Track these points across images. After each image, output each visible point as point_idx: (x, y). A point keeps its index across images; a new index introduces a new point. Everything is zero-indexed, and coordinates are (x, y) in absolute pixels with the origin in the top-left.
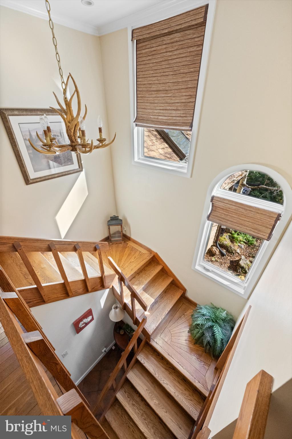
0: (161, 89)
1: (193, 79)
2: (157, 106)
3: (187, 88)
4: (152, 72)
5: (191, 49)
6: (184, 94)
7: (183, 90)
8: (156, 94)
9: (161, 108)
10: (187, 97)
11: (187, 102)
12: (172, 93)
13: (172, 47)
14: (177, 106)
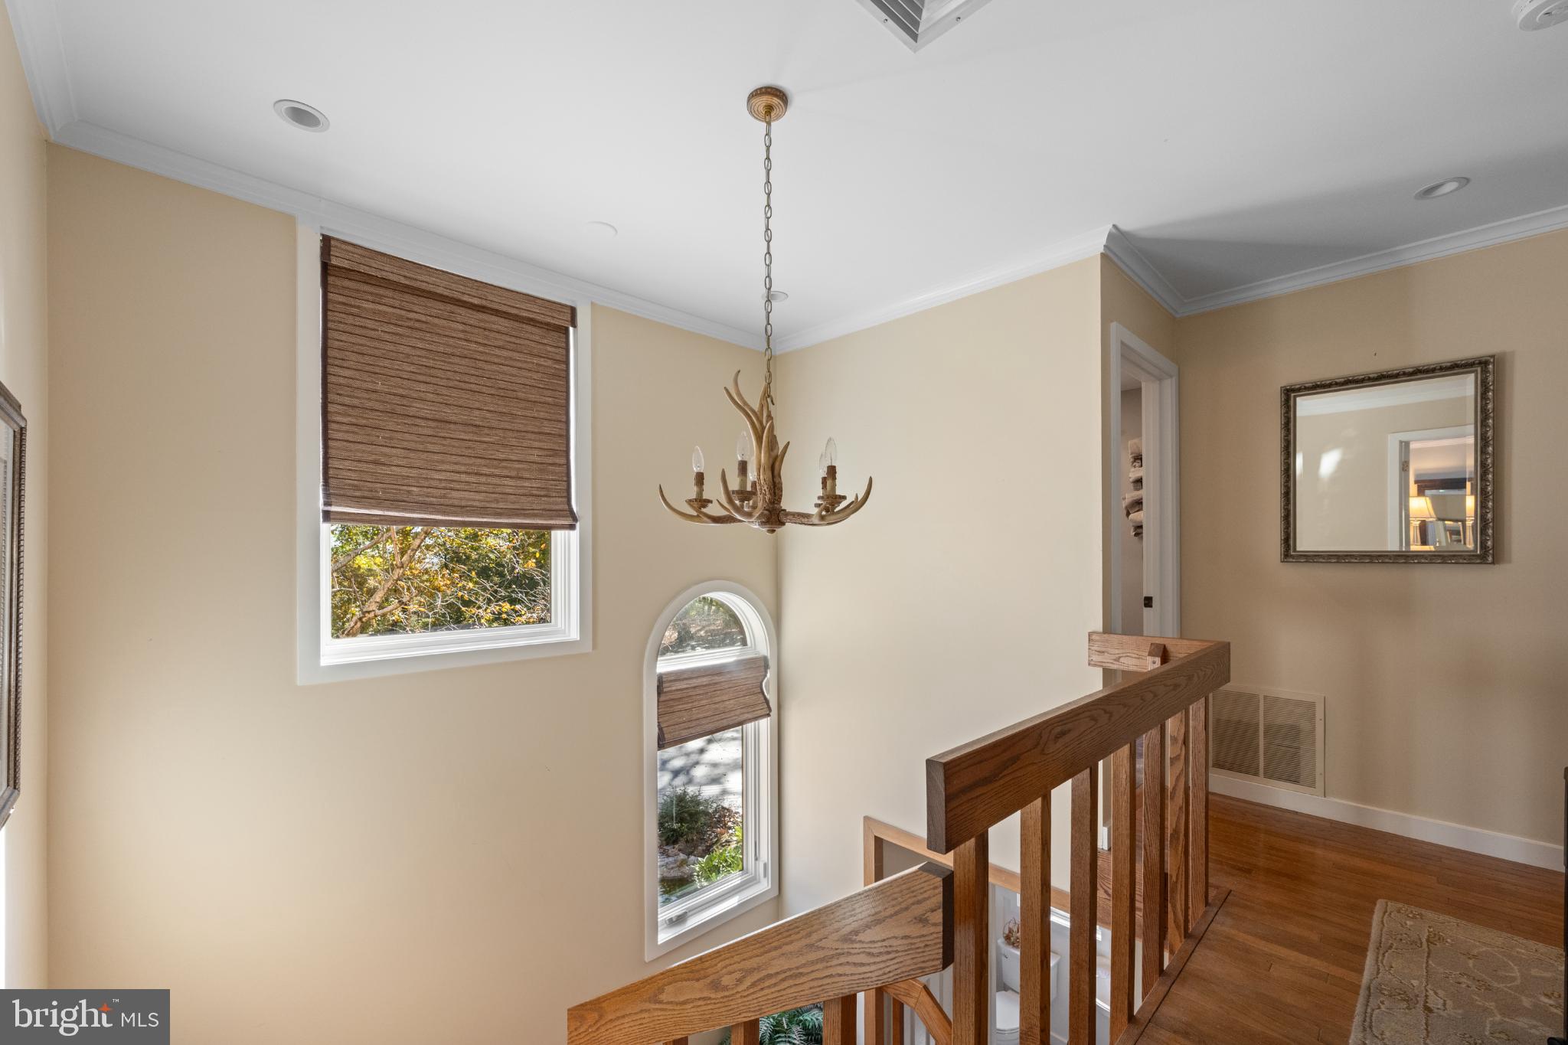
0: (454, 418)
1: (554, 418)
2: (443, 462)
3: (540, 433)
4: (413, 368)
5: (542, 361)
6: (536, 444)
7: (530, 436)
8: (437, 427)
9: (463, 469)
10: (546, 453)
11: (547, 464)
12: (497, 435)
13: (487, 337)
14: (519, 469)
